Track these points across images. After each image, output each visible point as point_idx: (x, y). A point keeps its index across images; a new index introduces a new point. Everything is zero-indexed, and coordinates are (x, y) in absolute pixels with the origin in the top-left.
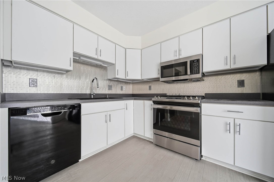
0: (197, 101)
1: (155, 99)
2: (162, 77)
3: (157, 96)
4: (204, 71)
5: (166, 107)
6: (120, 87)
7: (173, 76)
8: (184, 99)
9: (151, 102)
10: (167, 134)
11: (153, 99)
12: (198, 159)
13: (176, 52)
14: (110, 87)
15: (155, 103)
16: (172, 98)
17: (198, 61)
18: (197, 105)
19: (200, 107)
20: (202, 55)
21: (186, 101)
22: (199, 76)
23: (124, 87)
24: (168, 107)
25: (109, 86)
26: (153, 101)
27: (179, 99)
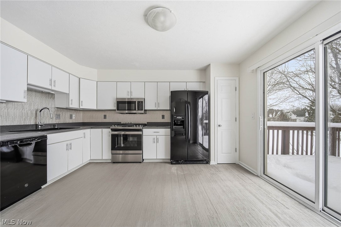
0: (141, 127)
1: (113, 127)
2: (118, 109)
3: (114, 125)
4: (145, 109)
5: (121, 133)
6: (69, 115)
7: (126, 110)
8: (133, 127)
9: (110, 130)
10: (121, 152)
11: (111, 127)
12: (141, 162)
13: (129, 92)
14: (58, 116)
15: (113, 130)
16: (126, 126)
17: (142, 102)
18: (140, 130)
19: (142, 131)
20: (144, 99)
21: (135, 128)
22: (143, 112)
23: (74, 115)
24: (123, 133)
25: (56, 114)
26: (111, 129)
27: (130, 127)
